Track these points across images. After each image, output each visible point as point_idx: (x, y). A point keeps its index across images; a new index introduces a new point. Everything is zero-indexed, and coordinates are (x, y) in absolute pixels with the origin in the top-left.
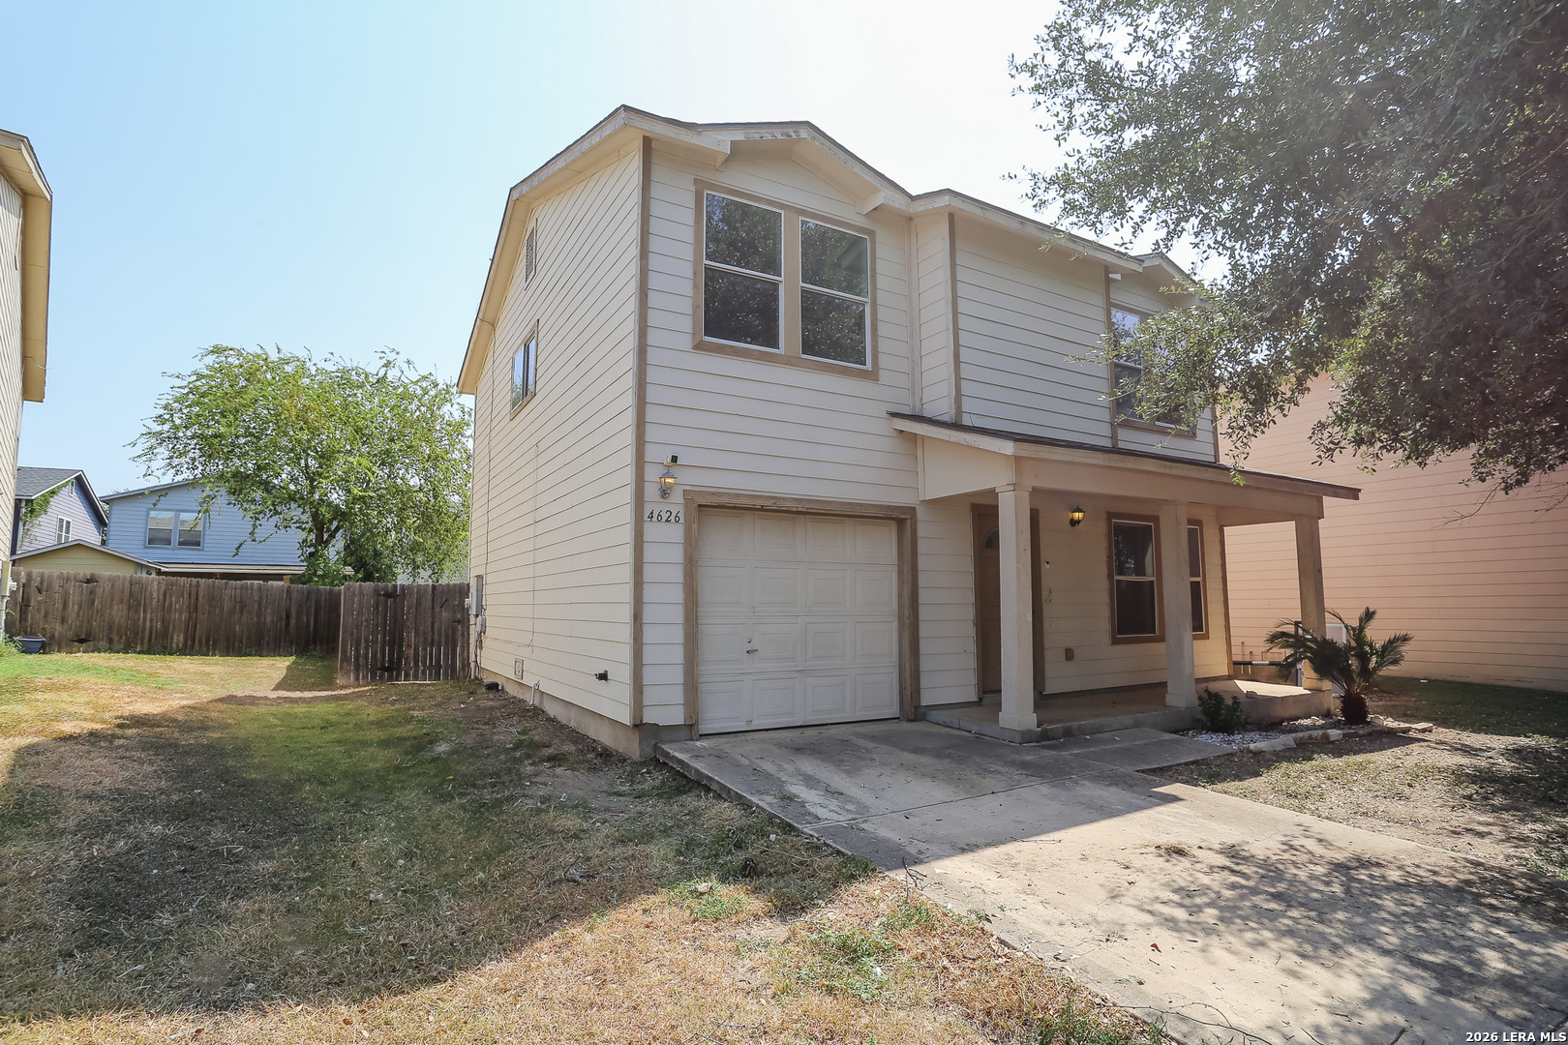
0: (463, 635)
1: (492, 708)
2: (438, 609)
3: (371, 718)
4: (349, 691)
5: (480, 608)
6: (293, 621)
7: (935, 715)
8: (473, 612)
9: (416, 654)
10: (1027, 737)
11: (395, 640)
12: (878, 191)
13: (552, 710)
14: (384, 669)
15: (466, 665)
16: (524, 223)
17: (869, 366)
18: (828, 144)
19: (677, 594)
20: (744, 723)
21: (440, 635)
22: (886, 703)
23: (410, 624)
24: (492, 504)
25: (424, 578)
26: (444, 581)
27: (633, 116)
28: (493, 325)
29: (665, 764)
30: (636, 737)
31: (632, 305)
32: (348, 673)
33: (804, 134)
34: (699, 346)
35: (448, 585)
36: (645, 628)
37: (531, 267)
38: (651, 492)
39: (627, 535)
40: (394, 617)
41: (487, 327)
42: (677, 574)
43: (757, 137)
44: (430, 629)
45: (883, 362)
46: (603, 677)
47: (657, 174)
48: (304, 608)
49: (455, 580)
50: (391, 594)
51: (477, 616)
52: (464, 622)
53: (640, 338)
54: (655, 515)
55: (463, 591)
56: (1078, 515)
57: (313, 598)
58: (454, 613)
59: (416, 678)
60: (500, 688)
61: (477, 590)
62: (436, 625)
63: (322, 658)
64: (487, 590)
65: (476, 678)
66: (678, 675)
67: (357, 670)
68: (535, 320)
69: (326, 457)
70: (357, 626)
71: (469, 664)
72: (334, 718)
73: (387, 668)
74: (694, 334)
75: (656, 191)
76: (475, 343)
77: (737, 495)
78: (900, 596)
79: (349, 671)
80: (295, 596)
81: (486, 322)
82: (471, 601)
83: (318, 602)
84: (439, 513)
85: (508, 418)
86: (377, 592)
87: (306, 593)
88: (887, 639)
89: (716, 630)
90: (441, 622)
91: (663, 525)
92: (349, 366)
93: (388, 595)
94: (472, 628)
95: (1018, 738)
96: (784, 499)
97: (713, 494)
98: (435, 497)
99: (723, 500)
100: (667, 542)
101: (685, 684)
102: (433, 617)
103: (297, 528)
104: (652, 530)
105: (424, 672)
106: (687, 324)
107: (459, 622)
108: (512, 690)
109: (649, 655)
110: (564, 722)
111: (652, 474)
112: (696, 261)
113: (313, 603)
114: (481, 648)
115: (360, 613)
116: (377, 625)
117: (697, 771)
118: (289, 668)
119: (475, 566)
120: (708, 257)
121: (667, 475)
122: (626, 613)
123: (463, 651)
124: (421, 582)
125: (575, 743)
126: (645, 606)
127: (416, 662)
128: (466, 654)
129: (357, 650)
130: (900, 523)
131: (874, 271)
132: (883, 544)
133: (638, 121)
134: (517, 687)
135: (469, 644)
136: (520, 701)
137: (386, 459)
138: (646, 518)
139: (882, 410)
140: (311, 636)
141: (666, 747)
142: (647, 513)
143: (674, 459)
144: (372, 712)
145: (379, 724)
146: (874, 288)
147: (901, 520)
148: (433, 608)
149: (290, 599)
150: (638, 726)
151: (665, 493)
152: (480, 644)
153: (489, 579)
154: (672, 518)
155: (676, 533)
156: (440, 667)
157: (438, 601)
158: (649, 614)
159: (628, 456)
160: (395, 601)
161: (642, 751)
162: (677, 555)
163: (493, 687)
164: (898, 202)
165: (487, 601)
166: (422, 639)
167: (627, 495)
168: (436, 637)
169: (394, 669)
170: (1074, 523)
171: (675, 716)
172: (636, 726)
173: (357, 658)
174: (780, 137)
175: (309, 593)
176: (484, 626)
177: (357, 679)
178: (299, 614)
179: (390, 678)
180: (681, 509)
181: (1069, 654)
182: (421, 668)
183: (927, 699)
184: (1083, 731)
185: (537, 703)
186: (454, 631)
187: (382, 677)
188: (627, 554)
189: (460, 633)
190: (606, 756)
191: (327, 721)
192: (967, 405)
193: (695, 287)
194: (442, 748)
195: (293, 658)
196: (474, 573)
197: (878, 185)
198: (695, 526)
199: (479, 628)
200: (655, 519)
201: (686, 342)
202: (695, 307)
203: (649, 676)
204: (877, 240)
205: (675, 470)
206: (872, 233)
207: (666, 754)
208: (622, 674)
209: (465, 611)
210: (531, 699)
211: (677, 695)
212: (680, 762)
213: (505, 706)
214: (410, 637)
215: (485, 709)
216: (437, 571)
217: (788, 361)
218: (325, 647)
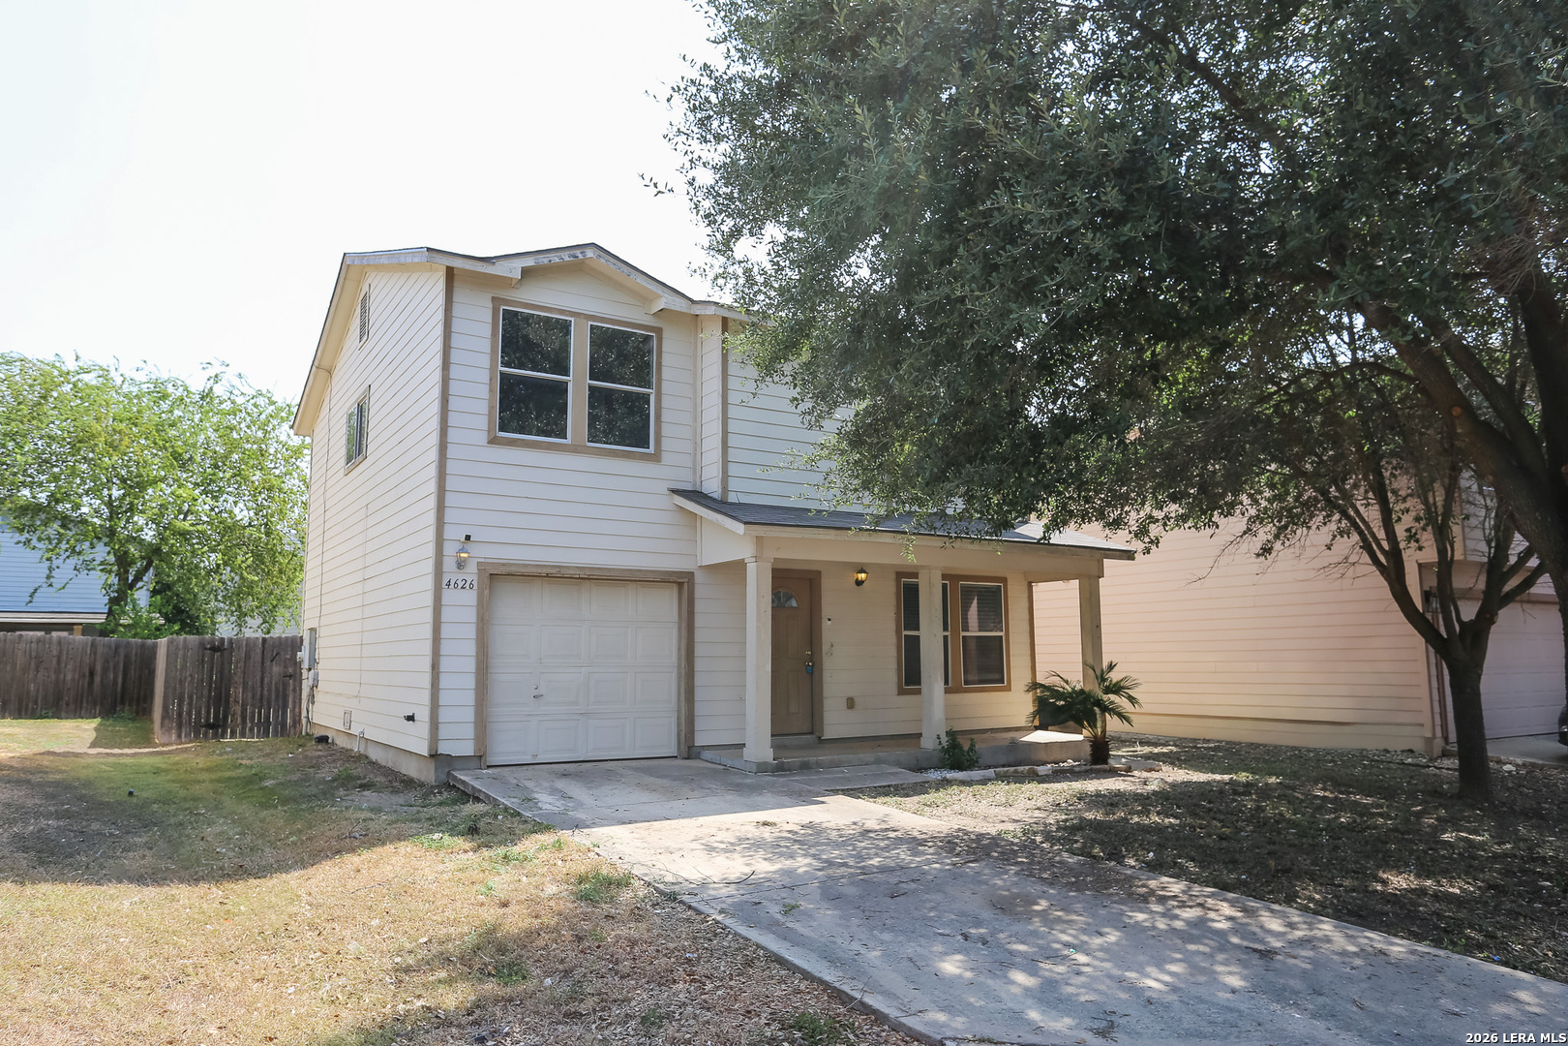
0: (294, 690)
1: (320, 757)
2: (268, 663)
3: (200, 766)
4: (170, 748)
5: (313, 662)
6: (97, 679)
7: (706, 755)
8: (305, 665)
9: (244, 711)
10: (762, 768)
11: (220, 698)
12: (660, 296)
13: (375, 754)
14: (209, 726)
15: (297, 721)
16: (359, 282)
17: (652, 449)
18: (612, 260)
19: (470, 648)
20: (530, 757)
21: (269, 690)
22: (666, 743)
23: (238, 679)
24: (327, 556)
25: (253, 629)
26: (276, 633)
27: (435, 255)
28: (330, 372)
29: (454, 786)
30: (431, 765)
31: (436, 407)
32: (169, 730)
33: (590, 253)
34: (493, 441)
35: (280, 638)
36: (442, 676)
37: (364, 331)
38: (449, 564)
39: (428, 599)
40: (221, 672)
41: (323, 374)
42: (471, 632)
43: (546, 261)
44: (259, 684)
45: (665, 444)
46: (411, 718)
47: (457, 297)
48: (112, 664)
49: (290, 632)
50: (219, 648)
51: (310, 669)
52: (296, 677)
53: (441, 436)
54: (452, 583)
55: (296, 644)
56: (863, 576)
57: (122, 652)
58: (286, 667)
59: (243, 735)
60: (330, 741)
61: (310, 644)
62: (266, 680)
63: (133, 720)
64: (320, 643)
65: (307, 734)
66: (469, 715)
67: (180, 726)
68: (366, 385)
69: (136, 485)
70: (181, 681)
71: (300, 720)
72: (164, 766)
73: (213, 726)
74: (489, 431)
75: (457, 310)
76: (311, 388)
77: (526, 566)
78: (679, 649)
79: (171, 728)
80: (100, 649)
81: (322, 369)
82: (303, 655)
83: (127, 657)
84: (273, 553)
85: (342, 472)
86: (202, 646)
87: (113, 646)
88: (667, 687)
89: (507, 676)
90: (271, 677)
91: (459, 592)
92: (164, 376)
93: (214, 649)
94: (304, 683)
95: (754, 769)
96: (568, 567)
97: (503, 565)
98: (268, 534)
99: (513, 569)
100: (462, 605)
101: (476, 723)
102: (263, 672)
103: (102, 570)
104: (448, 596)
105: (252, 730)
106: (482, 423)
107: (291, 676)
108: (342, 742)
109: (444, 698)
110: (384, 764)
111: (450, 549)
112: (493, 368)
113: (122, 658)
114: (313, 703)
115: (184, 667)
116: (202, 680)
117: (473, 787)
118: (96, 729)
119: (309, 620)
120: (505, 364)
121: (462, 550)
122: (426, 664)
123: (294, 708)
124: (248, 633)
125: (386, 776)
126: (442, 658)
127: (244, 719)
128: (297, 710)
129: (180, 705)
130: (680, 585)
131: (659, 364)
132: (665, 605)
133: (438, 258)
134: (346, 737)
135: (300, 700)
136: (347, 750)
137: (209, 487)
138: (444, 586)
139: (663, 487)
140: (119, 696)
141: (455, 773)
142: (445, 582)
143: (468, 538)
144: (201, 761)
145: (208, 770)
146: (659, 380)
147: (682, 583)
148: (263, 663)
149: (95, 654)
150: (434, 756)
151: (461, 565)
152: (312, 698)
153: (322, 633)
154: (467, 585)
155: (470, 597)
156: (269, 723)
157: (268, 655)
158: (445, 665)
159: (430, 534)
160: (222, 656)
161: (437, 777)
162: (471, 615)
163: (323, 739)
164: (679, 305)
165: (321, 654)
166: (250, 695)
167: (429, 567)
168: (266, 693)
169: (219, 726)
170: (859, 583)
171: (468, 751)
172: (432, 756)
173: (180, 715)
174: (567, 259)
175: (117, 646)
176: (316, 680)
177: (179, 736)
178: (105, 670)
179: (215, 736)
180: (475, 578)
181: (851, 703)
182: (249, 725)
183: (700, 740)
184: (819, 765)
185: (362, 751)
186: (285, 686)
187: (206, 735)
188: (428, 615)
189: (291, 688)
190: (409, 783)
191: (158, 768)
192: (733, 484)
193: (491, 390)
194: (269, 783)
195: (98, 720)
196: (308, 625)
197: (660, 292)
198: (486, 592)
199: (311, 683)
200: (452, 586)
201: (482, 438)
202: (491, 408)
203: (444, 715)
204: (664, 336)
205: (469, 546)
206: (659, 331)
207: (455, 778)
208: (423, 715)
209: (297, 665)
210: (356, 747)
211: (469, 731)
212: (463, 782)
213: (331, 755)
214: (237, 692)
215: (312, 758)
216: (269, 618)
217: (575, 449)
218: (134, 707)
